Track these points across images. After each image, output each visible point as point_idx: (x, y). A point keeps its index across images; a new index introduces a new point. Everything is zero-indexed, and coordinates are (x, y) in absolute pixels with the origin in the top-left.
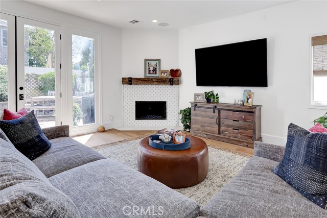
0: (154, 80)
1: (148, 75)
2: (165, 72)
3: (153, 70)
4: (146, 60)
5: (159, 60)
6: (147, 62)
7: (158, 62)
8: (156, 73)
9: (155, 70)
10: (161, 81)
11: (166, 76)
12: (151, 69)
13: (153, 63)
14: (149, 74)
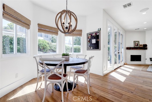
2: (141, 45)
3: (137, 45)
4: (134, 41)
5: (139, 41)
6: (135, 42)
7: (138, 42)
8: (138, 46)
10: (140, 48)
11: (142, 46)
12: (136, 44)
14: (136, 46)
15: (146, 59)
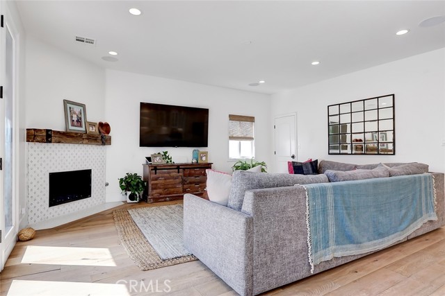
0: (84, 136)
1: (71, 128)
4: (66, 102)
5: (84, 106)
6: (69, 105)
7: (82, 108)
8: (81, 126)
9: (79, 121)
10: (91, 139)
12: (75, 118)
13: (77, 109)
14: (73, 125)
15: (107, 185)
